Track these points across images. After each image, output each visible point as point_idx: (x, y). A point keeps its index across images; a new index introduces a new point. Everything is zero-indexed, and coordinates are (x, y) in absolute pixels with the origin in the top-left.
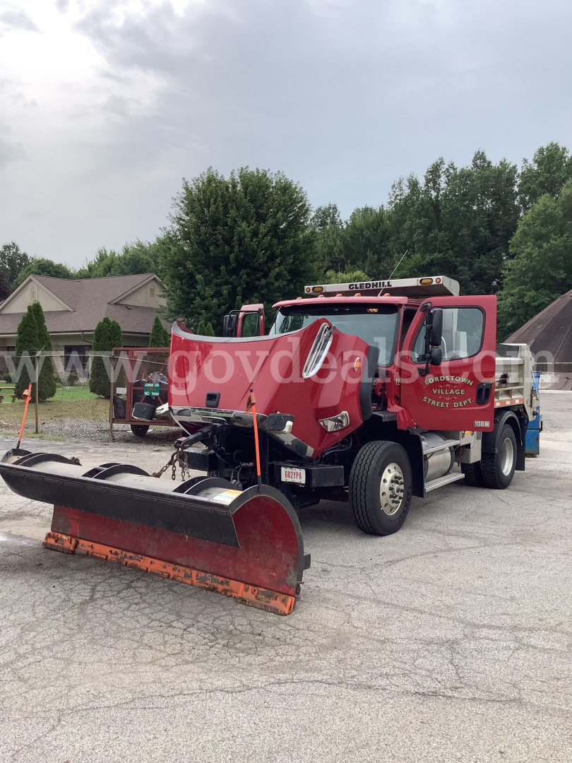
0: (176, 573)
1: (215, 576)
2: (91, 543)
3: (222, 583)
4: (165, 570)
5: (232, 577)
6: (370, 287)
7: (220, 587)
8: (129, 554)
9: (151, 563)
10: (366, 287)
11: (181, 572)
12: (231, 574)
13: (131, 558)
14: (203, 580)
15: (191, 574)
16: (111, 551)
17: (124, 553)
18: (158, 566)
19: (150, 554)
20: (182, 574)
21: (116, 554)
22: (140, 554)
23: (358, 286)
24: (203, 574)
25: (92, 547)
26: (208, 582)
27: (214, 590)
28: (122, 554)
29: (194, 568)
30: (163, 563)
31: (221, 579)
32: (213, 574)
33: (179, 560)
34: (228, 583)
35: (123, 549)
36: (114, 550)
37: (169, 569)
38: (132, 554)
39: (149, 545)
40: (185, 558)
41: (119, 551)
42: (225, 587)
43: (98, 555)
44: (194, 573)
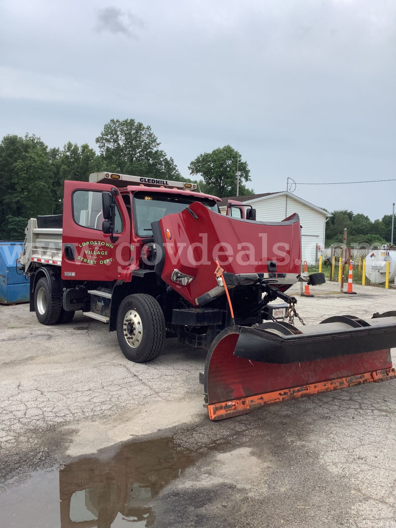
0: (334, 385)
1: (356, 376)
2: (259, 396)
3: (361, 378)
4: (326, 387)
5: (364, 372)
6: (154, 183)
7: (361, 380)
8: (296, 389)
9: (315, 387)
10: (152, 182)
11: (336, 383)
12: (363, 370)
13: (298, 391)
14: (351, 381)
15: (343, 381)
16: (280, 394)
17: (292, 390)
18: (320, 387)
19: (311, 381)
20: (338, 384)
21: (285, 394)
22: (304, 385)
23: (147, 180)
24: (349, 378)
25: (262, 398)
26: (354, 381)
27: (359, 383)
28: (290, 391)
29: (343, 377)
30: (323, 383)
31: (359, 376)
32: (355, 375)
33: (332, 377)
34: (363, 376)
35: (289, 388)
36: (282, 392)
37: (329, 385)
38: (299, 388)
39: (309, 376)
40: (335, 373)
41: (286, 391)
42: (363, 379)
43: (272, 402)
44: (344, 379)
